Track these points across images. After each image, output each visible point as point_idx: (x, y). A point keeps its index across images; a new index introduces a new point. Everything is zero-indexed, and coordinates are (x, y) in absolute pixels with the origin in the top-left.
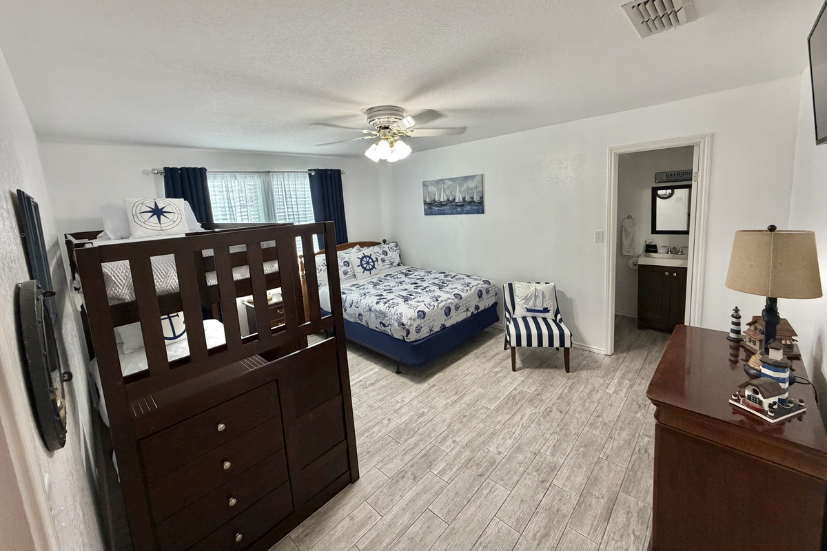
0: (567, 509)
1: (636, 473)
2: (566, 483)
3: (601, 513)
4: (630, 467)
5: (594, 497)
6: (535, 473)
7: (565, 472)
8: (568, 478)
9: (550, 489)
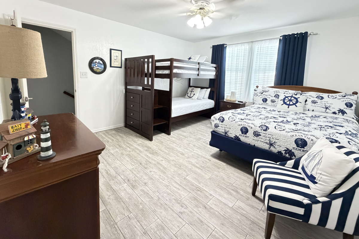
0: (112, 183)
1: (110, 227)
2: (123, 188)
3: (102, 193)
4: (116, 226)
5: (111, 195)
6: (134, 179)
7: (129, 190)
8: (125, 190)
9: (124, 181)
